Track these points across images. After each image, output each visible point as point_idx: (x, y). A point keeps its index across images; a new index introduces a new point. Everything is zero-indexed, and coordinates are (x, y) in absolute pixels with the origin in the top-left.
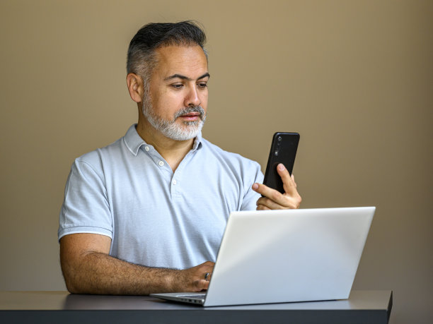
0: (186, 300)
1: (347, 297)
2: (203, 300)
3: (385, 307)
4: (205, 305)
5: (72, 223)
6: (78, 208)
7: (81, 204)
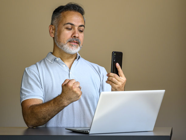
0: (81, 131)
1: (152, 130)
2: (89, 131)
3: (169, 134)
4: (90, 133)
5: (26, 95)
6: (28, 88)
7: (29, 87)
